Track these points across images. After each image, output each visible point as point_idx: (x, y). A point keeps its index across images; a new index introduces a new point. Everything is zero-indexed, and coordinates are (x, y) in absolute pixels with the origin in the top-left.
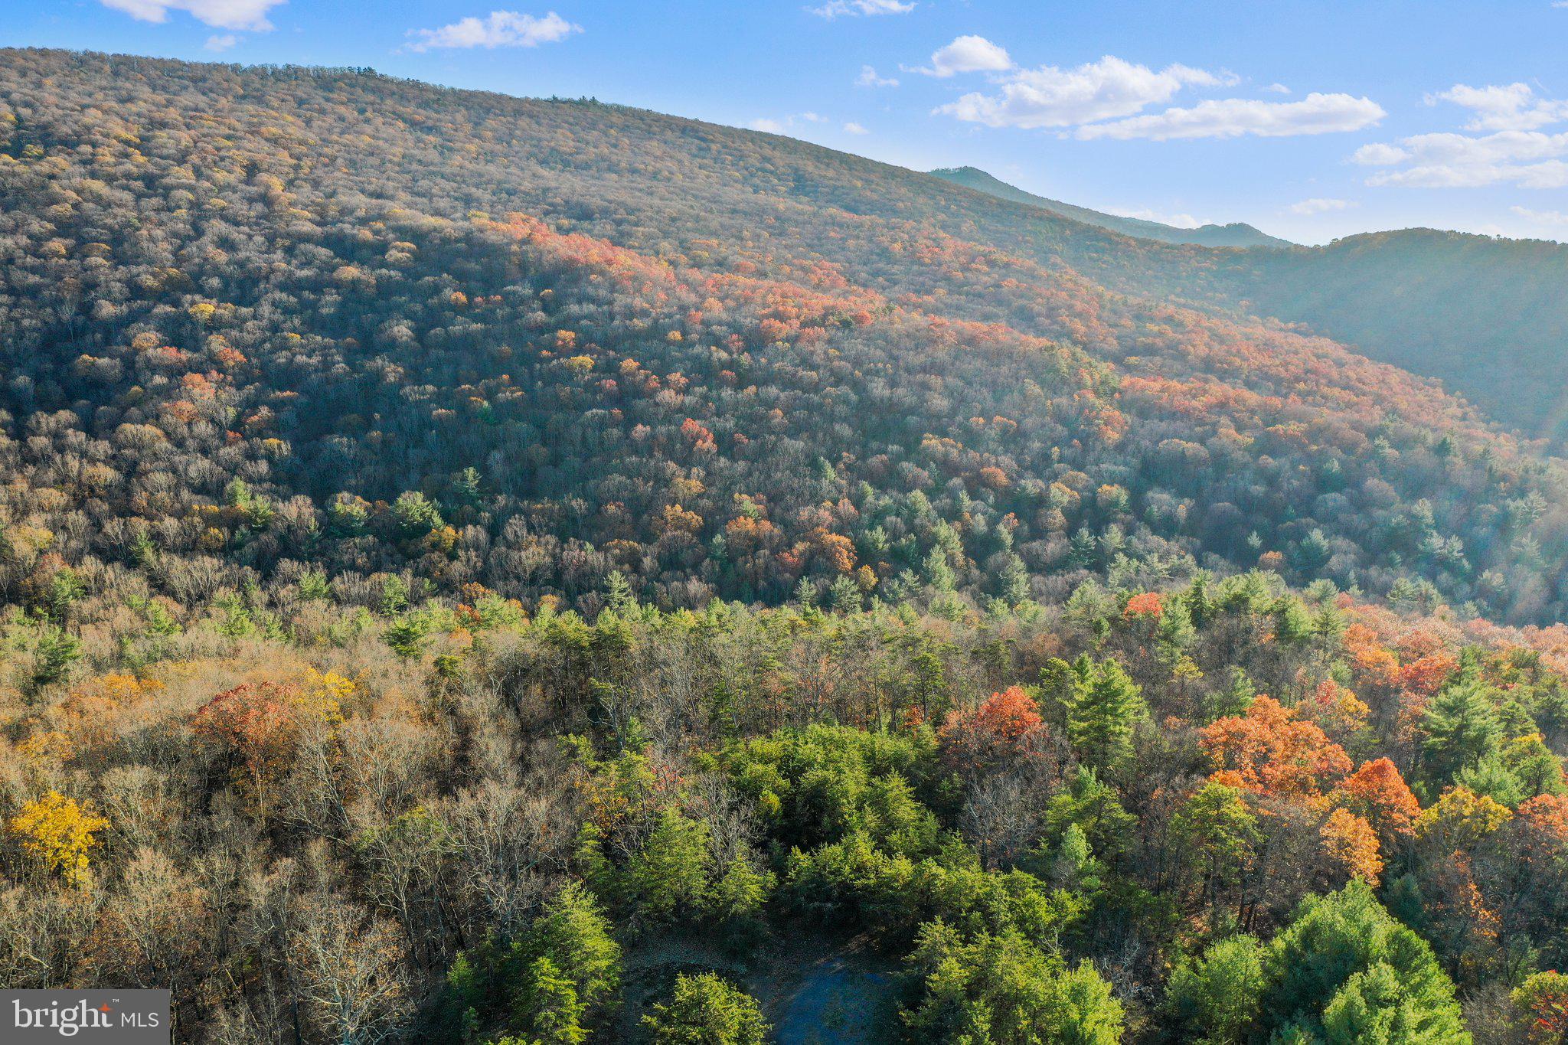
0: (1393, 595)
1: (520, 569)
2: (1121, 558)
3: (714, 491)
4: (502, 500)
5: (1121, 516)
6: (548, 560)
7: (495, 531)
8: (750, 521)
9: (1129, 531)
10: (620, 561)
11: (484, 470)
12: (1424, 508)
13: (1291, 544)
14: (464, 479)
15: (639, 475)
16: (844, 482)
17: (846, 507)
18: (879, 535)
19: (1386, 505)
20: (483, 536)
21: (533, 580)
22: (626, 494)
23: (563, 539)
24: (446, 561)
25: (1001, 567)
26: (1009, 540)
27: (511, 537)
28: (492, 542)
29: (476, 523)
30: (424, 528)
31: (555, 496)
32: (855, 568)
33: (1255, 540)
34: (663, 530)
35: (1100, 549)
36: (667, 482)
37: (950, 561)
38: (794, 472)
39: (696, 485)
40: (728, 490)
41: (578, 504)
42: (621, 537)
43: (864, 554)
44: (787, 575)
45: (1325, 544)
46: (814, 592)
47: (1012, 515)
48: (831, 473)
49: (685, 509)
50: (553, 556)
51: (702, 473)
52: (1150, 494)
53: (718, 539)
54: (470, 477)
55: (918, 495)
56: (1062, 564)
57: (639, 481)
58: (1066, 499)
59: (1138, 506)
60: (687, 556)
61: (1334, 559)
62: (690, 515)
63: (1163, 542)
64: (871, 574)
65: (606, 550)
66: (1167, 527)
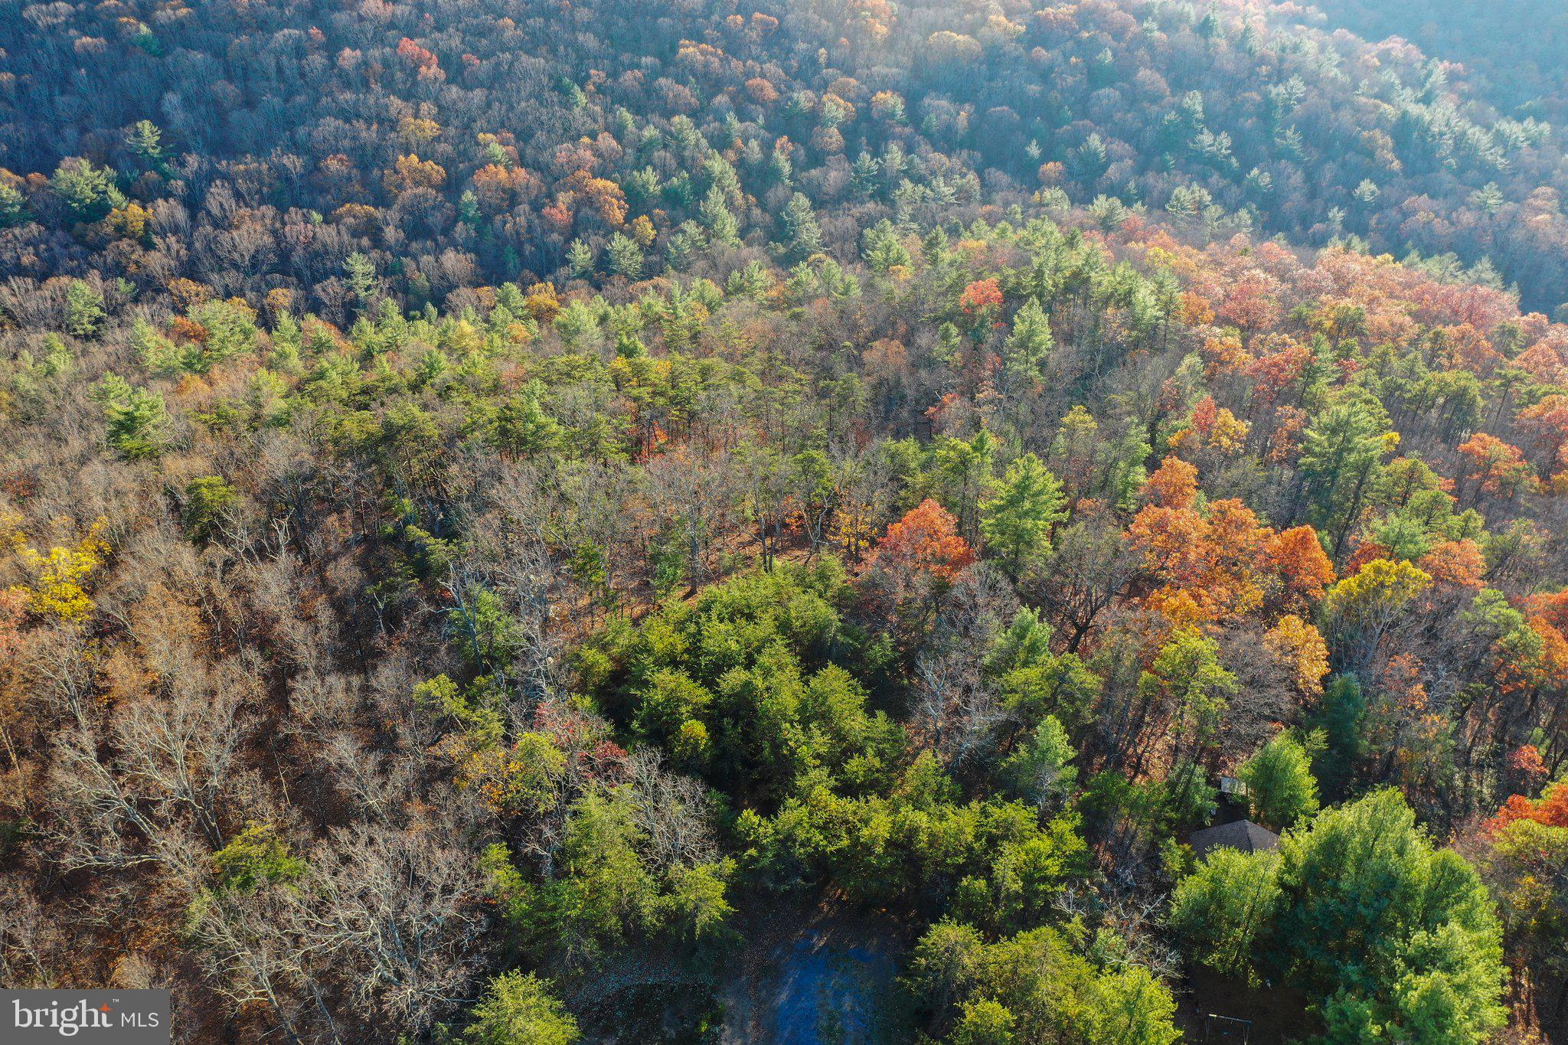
0: (1173, 206)
1: (236, 256)
2: (907, 184)
3: (452, 131)
4: (193, 161)
5: (898, 130)
6: (268, 240)
7: (193, 203)
8: (501, 168)
9: (909, 149)
10: (355, 233)
11: (160, 120)
12: (1194, 101)
13: (1070, 152)
14: (138, 134)
15: (358, 116)
16: (597, 109)
17: (606, 141)
18: (649, 177)
19: (1156, 99)
20: (181, 215)
21: (255, 265)
22: (347, 143)
23: (282, 209)
24: (139, 251)
25: (782, 205)
26: (786, 168)
27: (215, 211)
28: (193, 217)
29: (167, 195)
30: (101, 209)
31: (260, 151)
32: (628, 219)
33: (1034, 150)
34: (400, 187)
35: (882, 172)
36: (393, 124)
37: (730, 204)
38: (538, 97)
39: (430, 127)
40: (467, 127)
41: (293, 163)
42: (350, 199)
43: (636, 202)
44: (555, 236)
45: (1102, 149)
46: (589, 255)
47: (785, 138)
48: (581, 98)
49: (423, 158)
50: (274, 232)
51: (435, 111)
52: (927, 101)
53: (468, 196)
54: (147, 132)
55: (681, 120)
56: (846, 195)
57: (360, 125)
58: (841, 113)
59: (914, 115)
60: (436, 220)
61: (1112, 169)
62: (429, 165)
63: (944, 158)
64: (649, 226)
65: (337, 221)
66: (947, 141)
